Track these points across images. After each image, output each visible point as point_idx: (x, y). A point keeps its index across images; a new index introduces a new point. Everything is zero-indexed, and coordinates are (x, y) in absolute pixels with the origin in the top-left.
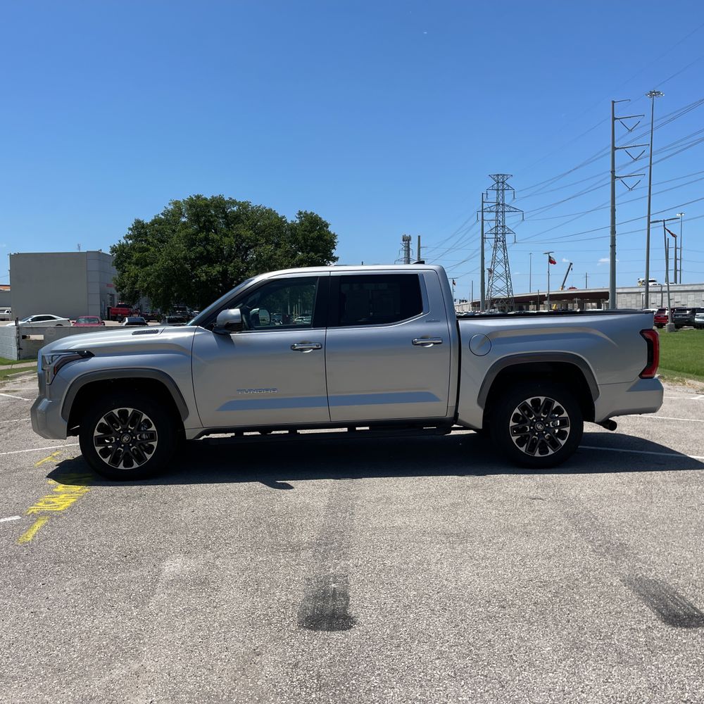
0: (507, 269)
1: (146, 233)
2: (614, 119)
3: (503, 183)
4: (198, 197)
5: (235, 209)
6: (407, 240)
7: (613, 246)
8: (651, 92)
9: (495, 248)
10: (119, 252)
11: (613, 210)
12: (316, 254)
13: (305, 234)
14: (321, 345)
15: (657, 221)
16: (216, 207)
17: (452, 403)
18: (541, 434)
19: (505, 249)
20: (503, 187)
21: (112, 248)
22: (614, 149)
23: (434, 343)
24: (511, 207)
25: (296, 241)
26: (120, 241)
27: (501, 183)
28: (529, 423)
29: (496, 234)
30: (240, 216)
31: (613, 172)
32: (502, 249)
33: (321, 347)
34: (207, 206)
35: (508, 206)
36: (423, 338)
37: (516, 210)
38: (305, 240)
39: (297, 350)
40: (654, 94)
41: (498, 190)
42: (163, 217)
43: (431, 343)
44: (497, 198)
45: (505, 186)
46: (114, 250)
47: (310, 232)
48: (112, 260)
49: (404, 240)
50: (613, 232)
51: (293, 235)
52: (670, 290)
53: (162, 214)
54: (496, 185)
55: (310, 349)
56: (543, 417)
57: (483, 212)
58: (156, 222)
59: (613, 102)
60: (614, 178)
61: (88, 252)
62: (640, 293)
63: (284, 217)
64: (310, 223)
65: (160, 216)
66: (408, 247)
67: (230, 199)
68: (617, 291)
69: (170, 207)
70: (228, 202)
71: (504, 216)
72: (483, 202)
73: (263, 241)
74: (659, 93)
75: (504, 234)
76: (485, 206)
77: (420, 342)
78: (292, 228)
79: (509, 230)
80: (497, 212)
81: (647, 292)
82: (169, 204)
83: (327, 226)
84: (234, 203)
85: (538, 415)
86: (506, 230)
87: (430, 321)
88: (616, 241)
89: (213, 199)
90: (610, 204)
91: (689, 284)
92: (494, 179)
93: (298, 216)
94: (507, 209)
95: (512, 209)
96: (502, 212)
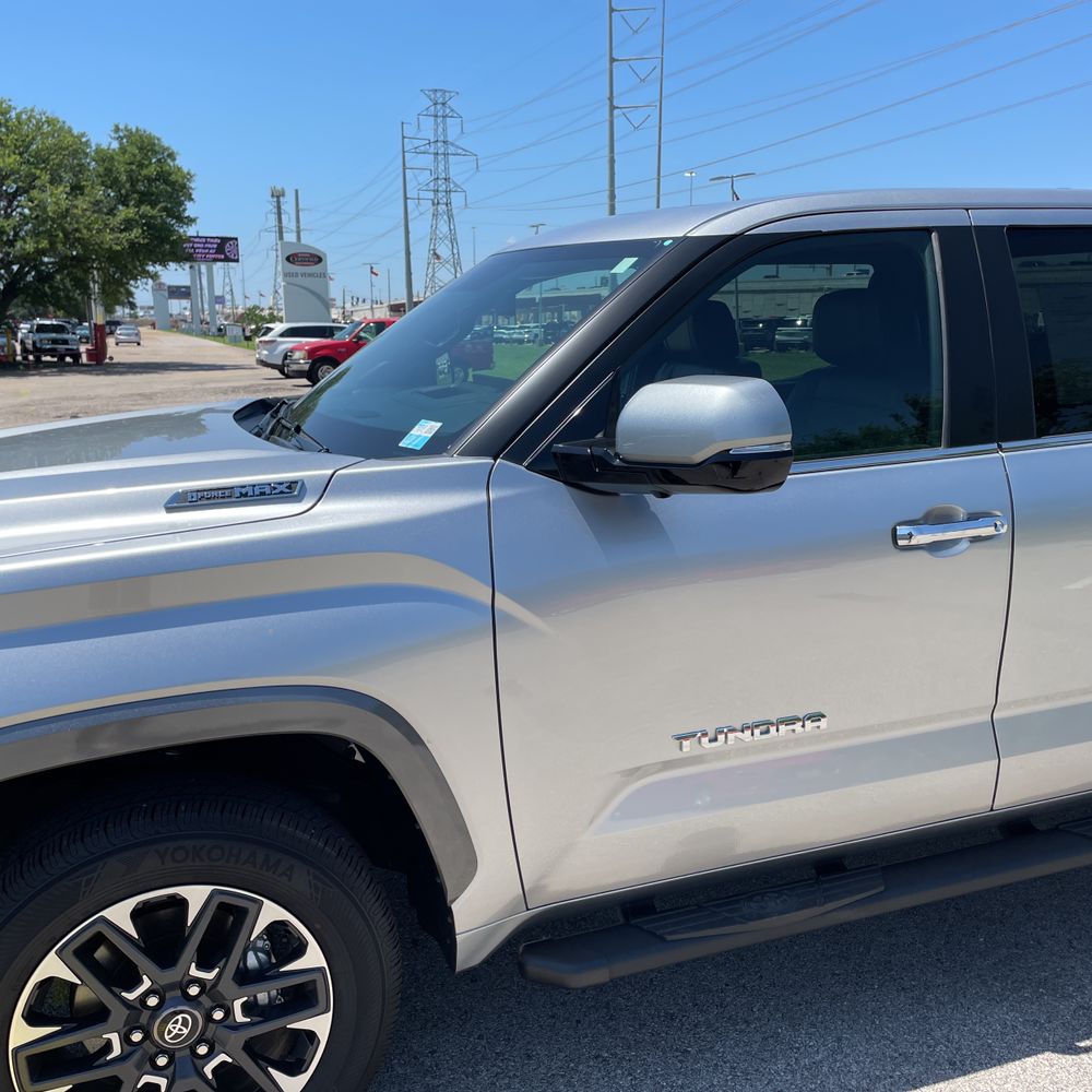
0: (455, 251)
2: (612, 10)
3: (443, 104)
6: (278, 196)
9: (435, 215)
11: (611, 163)
12: (153, 208)
13: (132, 170)
19: (450, 217)
20: (444, 111)
22: (612, 60)
24: (457, 147)
25: (114, 183)
27: (440, 107)
29: (436, 191)
31: (611, 99)
32: (445, 217)
35: (452, 144)
37: (466, 153)
38: (133, 181)
44: (436, 130)
45: (448, 111)
47: (141, 166)
49: (273, 196)
51: (109, 171)
54: (432, 108)
57: (404, 154)
60: (613, 108)
63: (83, 135)
64: (141, 149)
66: (279, 208)
71: (447, 161)
72: (403, 137)
73: (46, 177)
75: (448, 192)
78: (104, 157)
79: (456, 185)
80: (437, 154)
83: (172, 156)
86: (452, 186)
92: (429, 97)
93: (113, 135)
94: (451, 150)
95: (460, 151)
96: (444, 154)
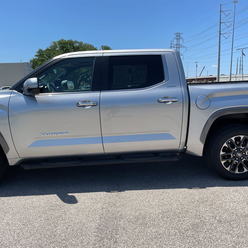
1: (43, 54)
2: (221, 11)
3: (179, 36)
4: (62, 40)
5: (77, 45)
7: (219, 60)
8: (235, 1)
10: (33, 62)
11: (220, 46)
14: (97, 103)
15: (240, 49)
16: (70, 44)
17: (183, 140)
18: (240, 159)
21: (30, 61)
22: (221, 23)
23: (173, 101)
24: (182, 45)
26: (33, 58)
27: (178, 36)
28: (233, 152)
30: (79, 48)
31: (220, 32)
33: (97, 104)
34: (66, 43)
36: (165, 98)
37: (184, 47)
39: (81, 106)
40: (235, 2)
41: (177, 39)
42: (50, 48)
43: (170, 101)
44: (177, 42)
45: (180, 37)
46: (31, 61)
48: (31, 65)
50: (219, 55)
52: (243, 76)
53: (49, 47)
54: (176, 37)
55: (89, 106)
56: (242, 149)
57: (171, 47)
58: (47, 50)
59: (221, 5)
60: (220, 34)
61: (24, 63)
62: (228, 77)
65: (49, 48)
67: (75, 40)
68: (220, 77)
69: (52, 44)
70: (74, 42)
71: (179, 49)
72: (171, 44)
74: (237, 1)
76: (172, 45)
77: (163, 101)
79: (181, 54)
80: (177, 47)
81: (231, 77)
82: (52, 43)
84: (77, 42)
85: (238, 147)
87: (170, 87)
88: (220, 58)
89: (69, 41)
90: (218, 44)
91: (246, 74)
92: (176, 35)
93: (101, 48)
94: (180, 46)
95: (182, 46)
96: (179, 47)
